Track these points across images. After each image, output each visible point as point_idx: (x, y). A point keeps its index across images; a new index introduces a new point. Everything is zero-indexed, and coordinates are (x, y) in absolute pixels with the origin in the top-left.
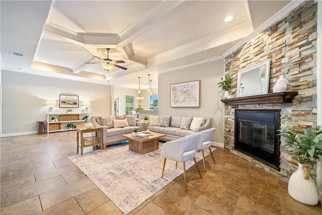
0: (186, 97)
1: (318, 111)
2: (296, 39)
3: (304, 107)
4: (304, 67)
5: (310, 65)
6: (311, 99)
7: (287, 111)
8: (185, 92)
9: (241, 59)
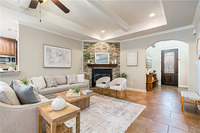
0: (61, 60)
1: (121, 69)
2: (116, 51)
3: (118, 68)
4: (118, 58)
5: (119, 58)
6: (119, 66)
7: (114, 69)
8: (60, 55)
9: (96, 47)
